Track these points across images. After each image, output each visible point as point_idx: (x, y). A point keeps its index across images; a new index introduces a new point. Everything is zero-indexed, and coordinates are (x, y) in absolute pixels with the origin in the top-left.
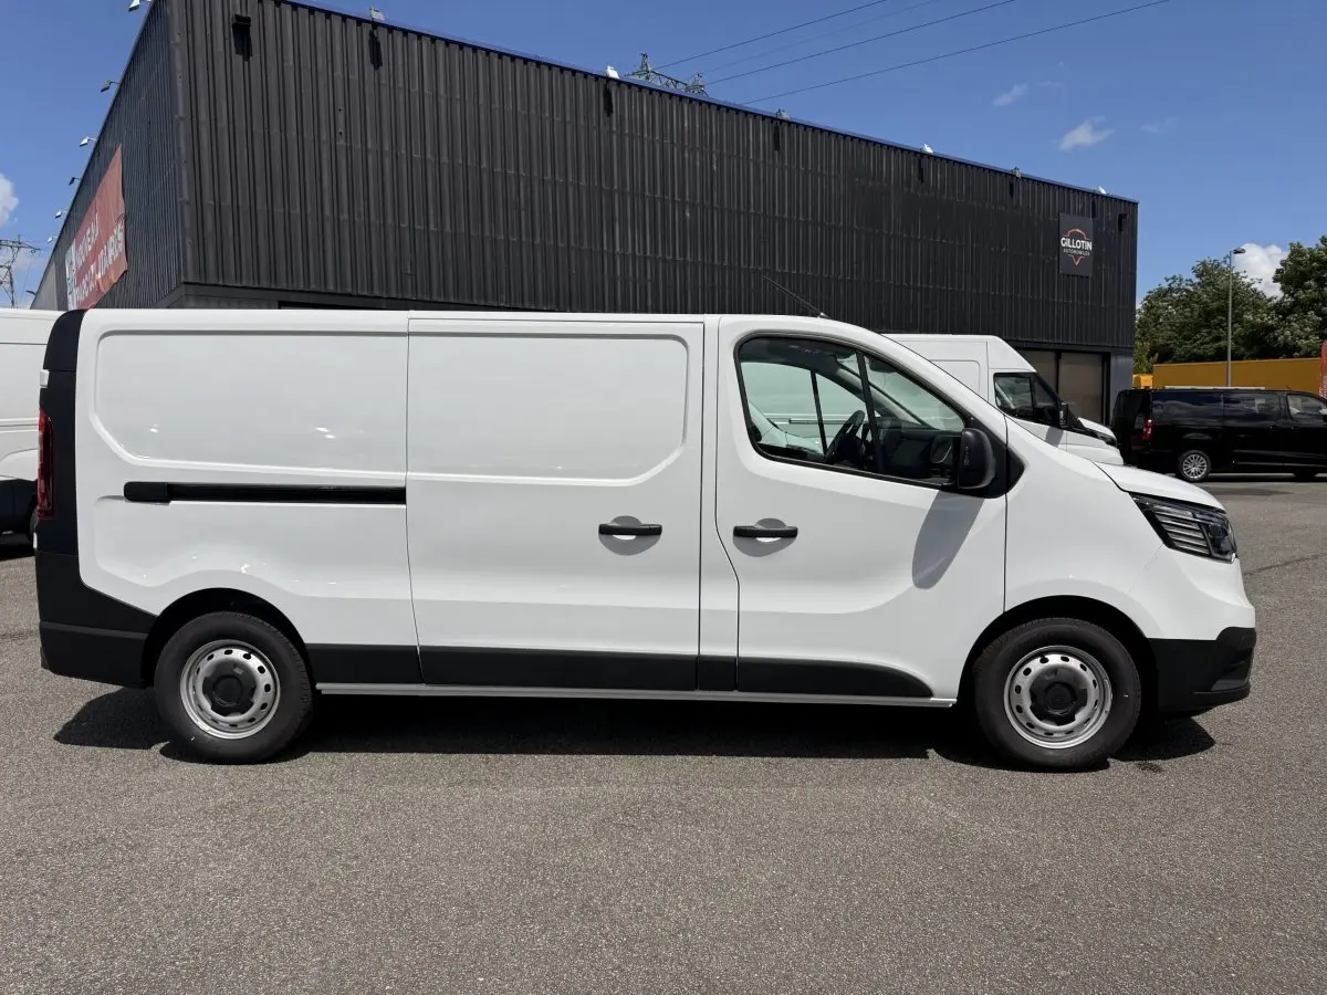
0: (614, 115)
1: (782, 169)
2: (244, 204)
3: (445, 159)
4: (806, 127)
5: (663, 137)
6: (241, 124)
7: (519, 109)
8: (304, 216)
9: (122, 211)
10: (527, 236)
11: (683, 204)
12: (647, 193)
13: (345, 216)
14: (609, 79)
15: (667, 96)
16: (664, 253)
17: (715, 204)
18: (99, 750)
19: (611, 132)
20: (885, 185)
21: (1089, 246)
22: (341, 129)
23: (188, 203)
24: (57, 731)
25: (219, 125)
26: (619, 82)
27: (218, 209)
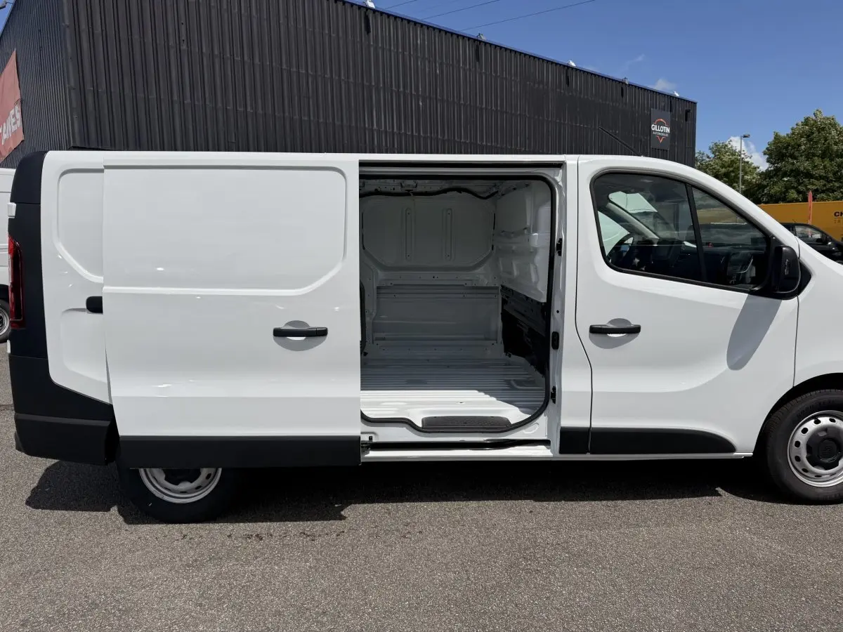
0: (371, 33)
1: (481, 74)
2: (115, 89)
3: (257, 61)
4: (496, 46)
5: (404, 49)
6: (111, 32)
7: (307, 27)
8: (159, 99)
9: (18, 97)
10: (314, 116)
11: (418, 96)
12: (394, 88)
13: (188, 101)
14: (368, 9)
15: (406, 22)
16: (405, 129)
17: (439, 97)
18: (67, 514)
19: (369, 45)
20: (546, 87)
21: (668, 130)
22: (184, 37)
23: (74, 89)
24: (26, 497)
25: (95, 32)
26: (374, 11)
27: (96, 94)
